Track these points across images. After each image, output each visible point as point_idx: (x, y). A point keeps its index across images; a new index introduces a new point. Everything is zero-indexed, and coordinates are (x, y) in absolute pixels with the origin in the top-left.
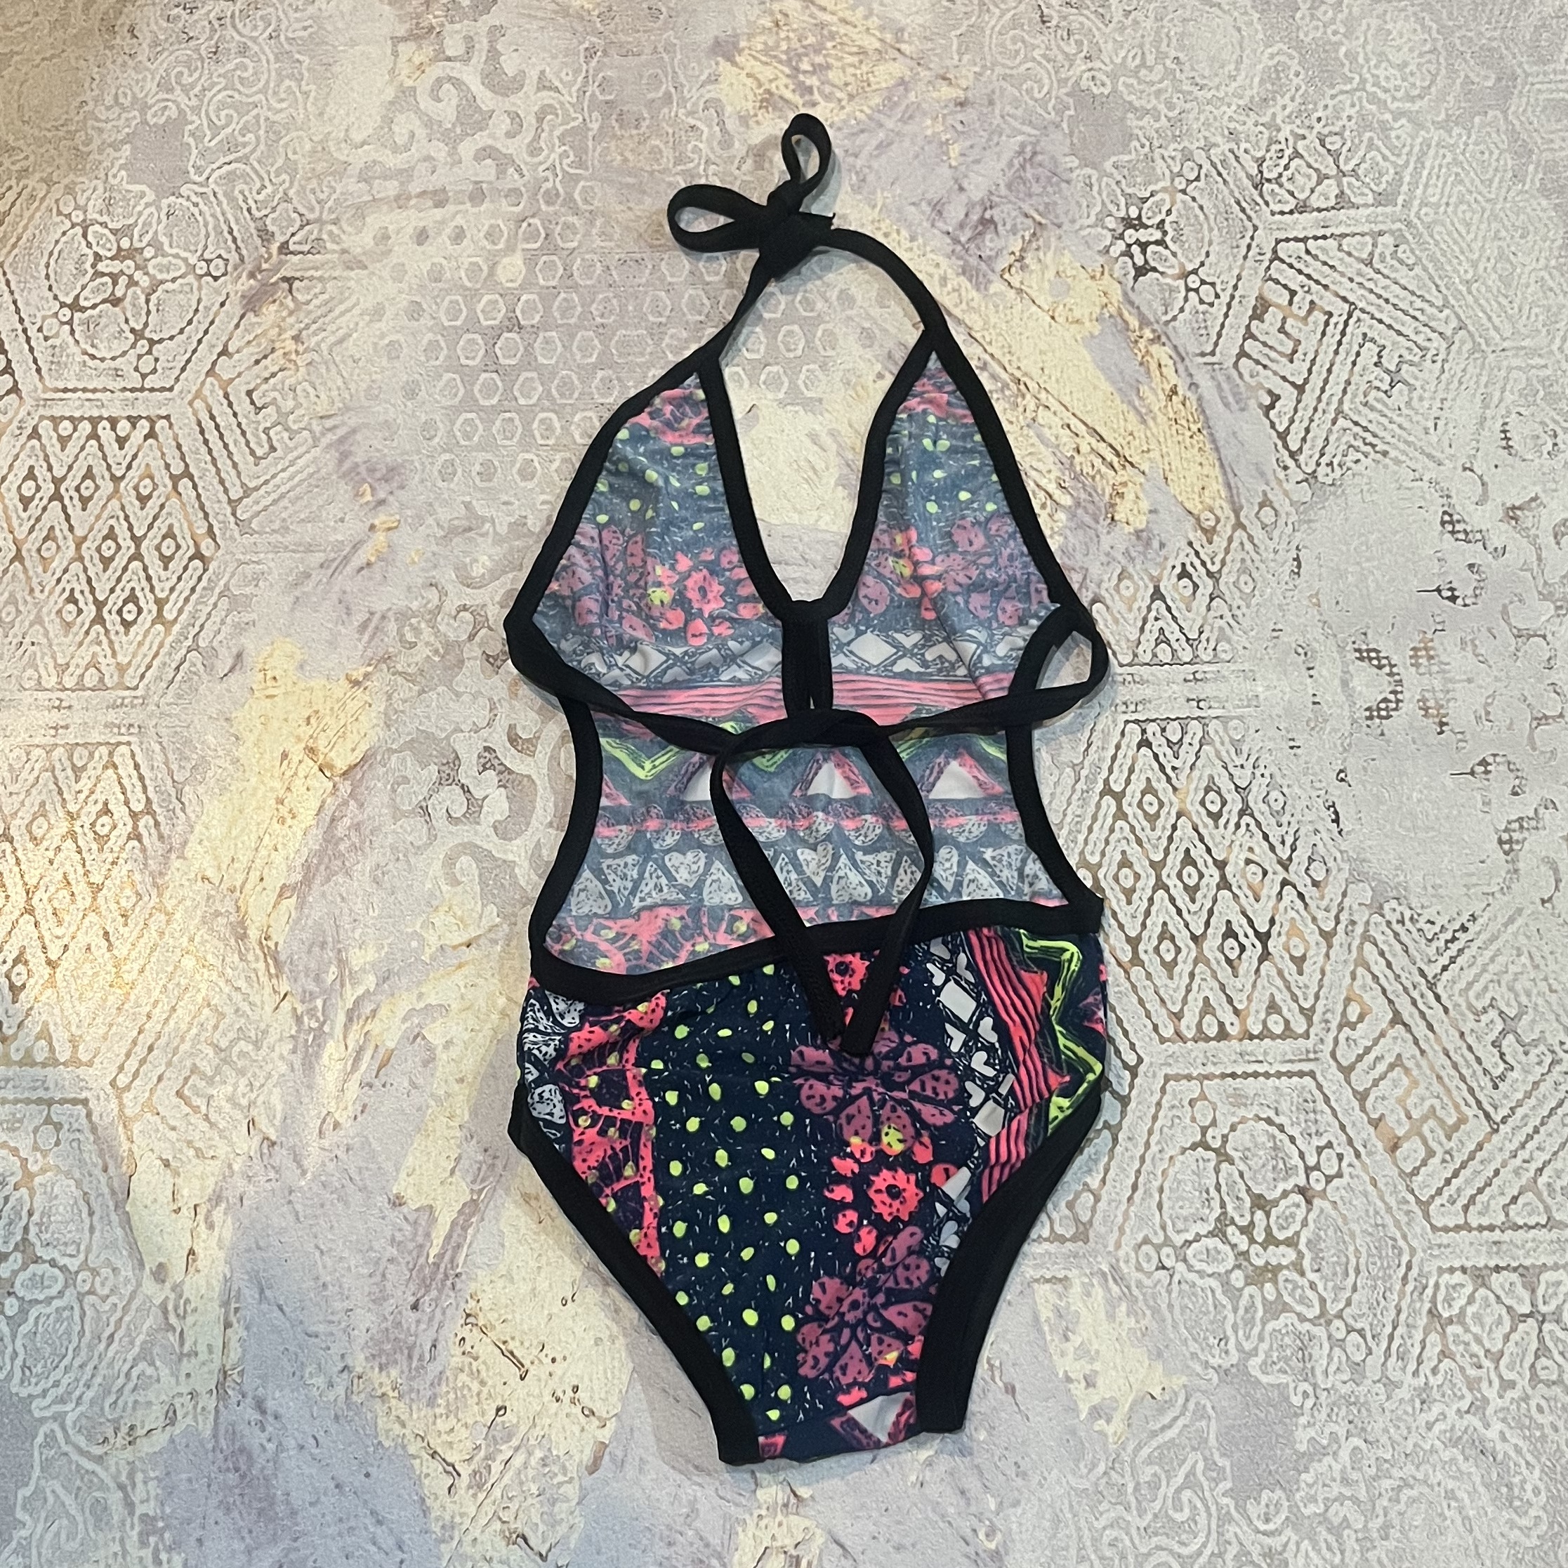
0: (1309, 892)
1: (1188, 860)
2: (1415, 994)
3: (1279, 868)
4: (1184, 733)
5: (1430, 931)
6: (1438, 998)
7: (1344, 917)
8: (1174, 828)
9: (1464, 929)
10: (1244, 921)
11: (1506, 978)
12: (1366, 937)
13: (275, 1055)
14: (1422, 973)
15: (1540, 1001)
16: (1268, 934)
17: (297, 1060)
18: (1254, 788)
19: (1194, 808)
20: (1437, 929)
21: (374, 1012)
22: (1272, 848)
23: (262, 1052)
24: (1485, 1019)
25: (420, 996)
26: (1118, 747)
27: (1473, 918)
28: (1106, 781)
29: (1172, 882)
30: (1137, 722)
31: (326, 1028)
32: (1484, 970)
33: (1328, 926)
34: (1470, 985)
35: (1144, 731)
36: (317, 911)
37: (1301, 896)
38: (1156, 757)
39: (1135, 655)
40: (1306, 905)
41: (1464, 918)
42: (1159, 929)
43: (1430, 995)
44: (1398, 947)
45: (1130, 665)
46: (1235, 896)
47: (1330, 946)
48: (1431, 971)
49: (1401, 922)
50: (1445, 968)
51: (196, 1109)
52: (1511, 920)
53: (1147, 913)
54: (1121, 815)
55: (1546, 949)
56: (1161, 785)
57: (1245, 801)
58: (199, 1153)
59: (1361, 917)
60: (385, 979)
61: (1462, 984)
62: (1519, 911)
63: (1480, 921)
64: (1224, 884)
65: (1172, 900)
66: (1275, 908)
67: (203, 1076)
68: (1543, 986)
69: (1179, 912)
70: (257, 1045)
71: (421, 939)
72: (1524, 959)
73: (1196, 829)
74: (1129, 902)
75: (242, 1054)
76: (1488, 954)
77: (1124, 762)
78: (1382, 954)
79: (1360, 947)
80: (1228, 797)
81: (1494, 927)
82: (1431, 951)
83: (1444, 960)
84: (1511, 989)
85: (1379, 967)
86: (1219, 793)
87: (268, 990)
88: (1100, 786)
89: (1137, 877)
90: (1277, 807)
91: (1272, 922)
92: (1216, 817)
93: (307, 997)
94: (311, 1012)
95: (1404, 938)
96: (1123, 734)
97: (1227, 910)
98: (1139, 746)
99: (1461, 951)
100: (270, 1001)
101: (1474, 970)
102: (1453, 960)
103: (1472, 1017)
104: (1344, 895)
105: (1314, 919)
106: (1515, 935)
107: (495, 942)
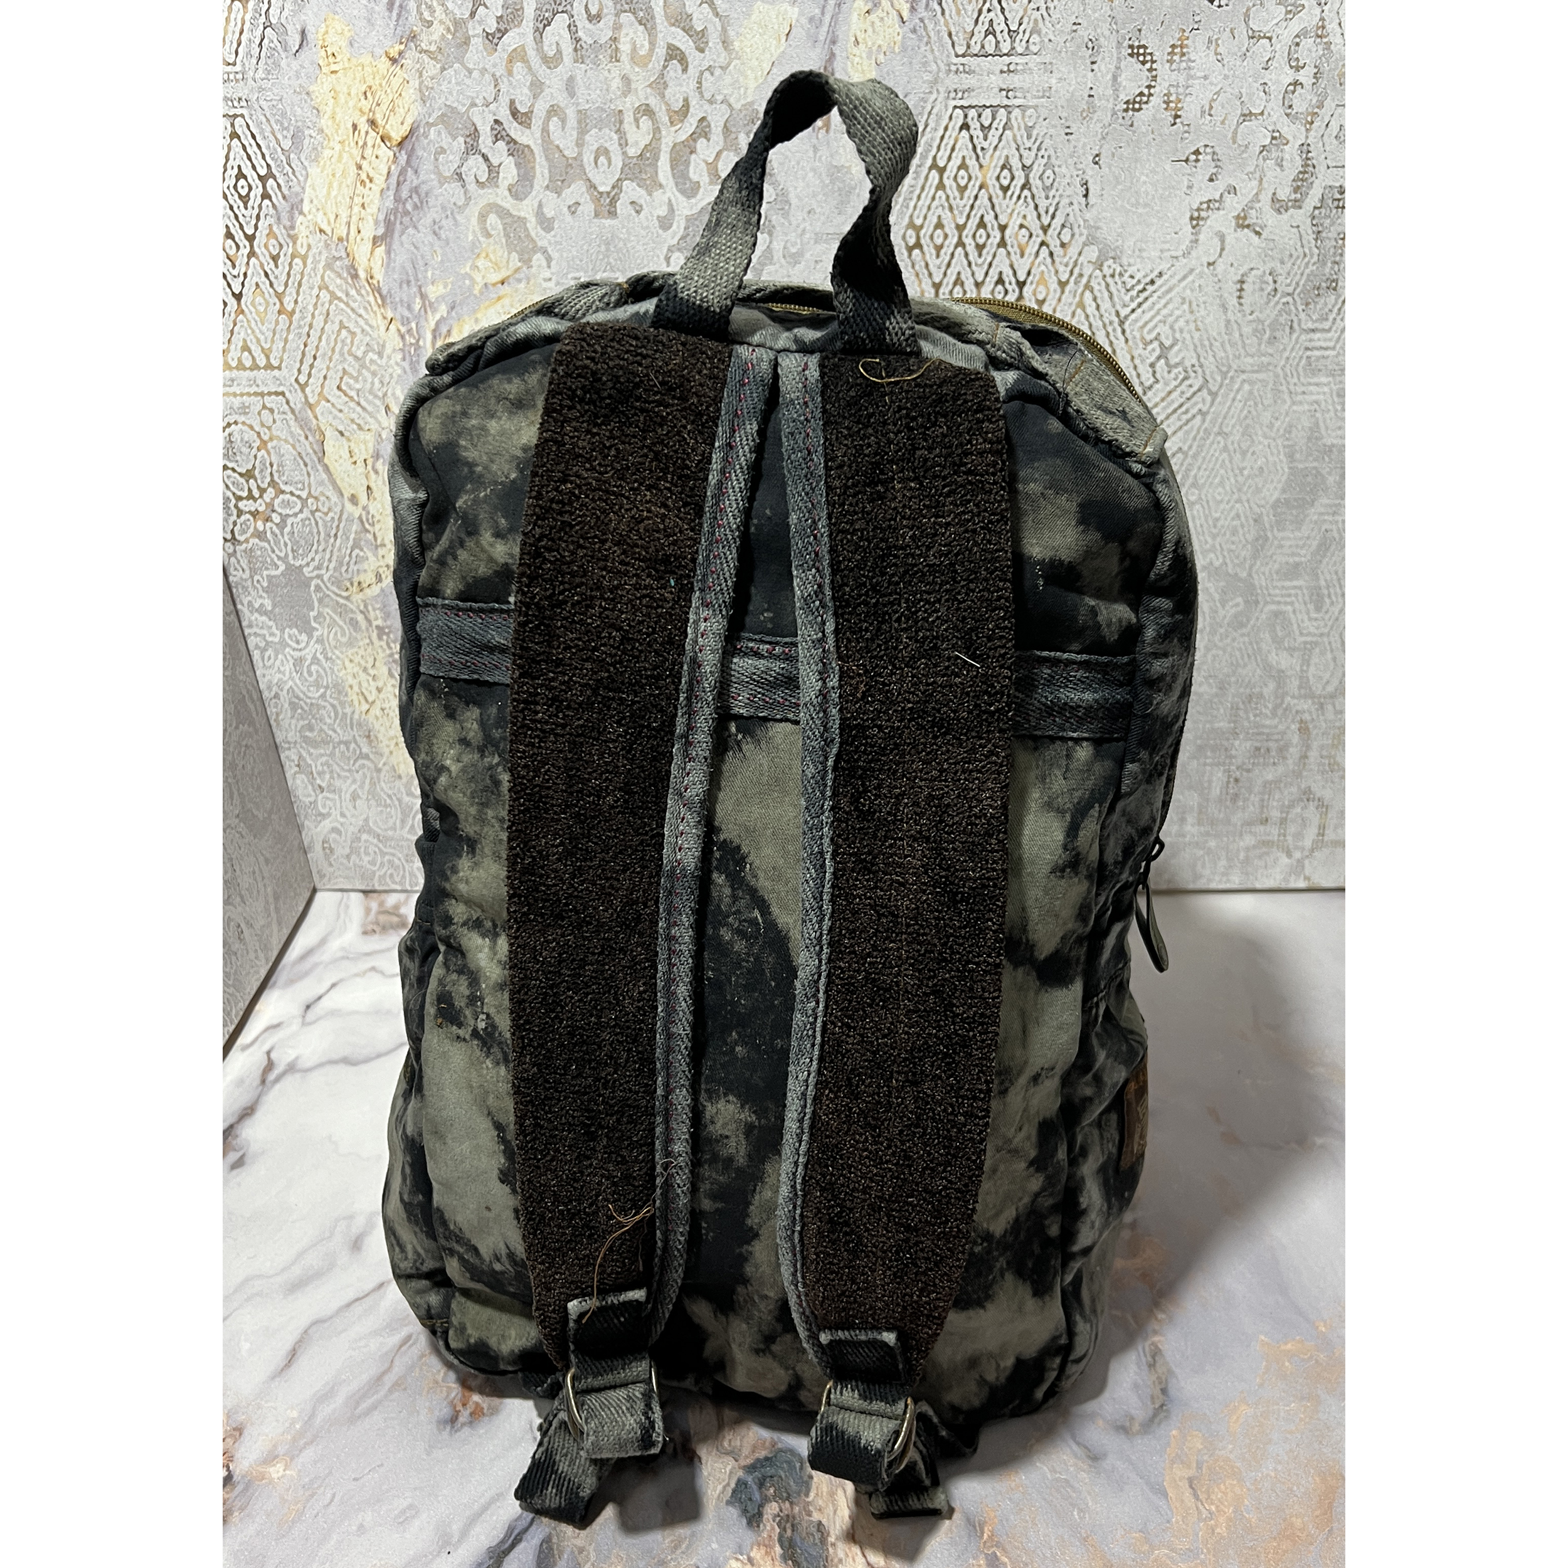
0: (1058, 251)
1: (982, 224)
2: (1110, 329)
3: (1041, 232)
4: (994, 119)
5: (1131, 282)
6: (1124, 332)
7: (1076, 271)
8: (976, 197)
9: (1152, 282)
10: (1011, 273)
11: (1171, 319)
12: (1088, 286)
13: (392, 362)
14: (1118, 314)
15: (1188, 336)
16: (1024, 283)
17: (406, 365)
18: (1035, 167)
19: (991, 182)
20: (1134, 281)
21: (449, 331)
22: (1039, 216)
23: (384, 360)
24: (1150, 347)
25: (477, 320)
26: (946, 129)
27: (1160, 274)
28: (935, 158)
29: (968, 241)
30: (962, 107)
31: (421, 343)
32: (1158, 313)
33: (1064, 279)
34: (1146, 323)
35: (966, 116)
36: (401, 258)
37: (1051, 254)
38: (971, 137)
39: (968, 47)
40: (1053, 262)
41: (1152, 276)
42: (954, 277)
43: (1119, 330)
44: (1106, 294)
45: (963, 56)
46: (1009, 253)
47: (1063, 292)
48: (1123, 312)
49: (1113, 276)
50: (1133, 311)
51: (351, 398)
52: (1184, 277)
53: (949, 265)
54: (941, 186)
55: (1201, 300)
56: (972, 163)
57: (1027, 177)
58: (360, 428)
59: (1087, 271)
60: (453, 308)
61: (1140, 324)
62: (1192, 271)
63: (1165, 277)
64: (1002, 243)
65: (966, 255)
66: (1033, 263)
67: (351, 377)
68: (1192, 326)
69: (970, 264)
70: (380, 354)
71: (472, 279)
72: (1186, 307)
73: (990, 199)
74: (938, 256)
75: (372, 361)
76: (1163, 301)
77: (949, 142)
78: (1095, 299)
79: (1082, 294)
80: (1016, 174)
81: (1174, 281)
82: (1127, 298)
83: (1133, 305)
84: (1172, 327)
85: (1091, 309)
86: (1010, 170)
87: (379, 316)
88: (929, 162)
89: (946, 236)
90: (1048, 183)
91: (1029, 273)
92: (1005, 189)
93: (405, 321)
94: (409, 331)
95: (1113, 289)
96: (951, 118)
97: (1002, 264)
98: (961, 129)
99: (1146, 299)
100: (383, 325)
101: (1152, 313)
102: (1140, 305)
103: (1141, 346)
104: (1080, 254)
105: (1057, 272)
106: (1184, 288)
107: (519, 281)
